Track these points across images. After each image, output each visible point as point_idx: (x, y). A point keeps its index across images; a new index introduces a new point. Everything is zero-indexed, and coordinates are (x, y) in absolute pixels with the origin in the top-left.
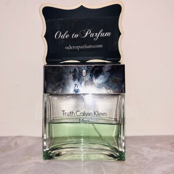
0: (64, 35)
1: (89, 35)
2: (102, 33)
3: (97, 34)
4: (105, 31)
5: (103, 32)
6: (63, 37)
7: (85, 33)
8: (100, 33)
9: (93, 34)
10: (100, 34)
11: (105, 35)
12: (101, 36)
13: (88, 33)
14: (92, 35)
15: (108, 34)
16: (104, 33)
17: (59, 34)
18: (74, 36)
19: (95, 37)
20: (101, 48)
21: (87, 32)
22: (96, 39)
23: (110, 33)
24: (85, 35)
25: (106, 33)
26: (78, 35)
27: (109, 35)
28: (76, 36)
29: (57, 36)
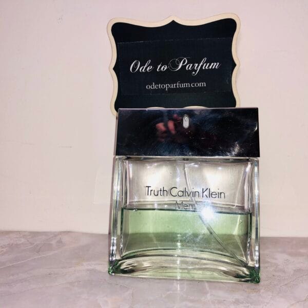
0: (145, 67)
1: (184, 67)
2: (205, 64)
3: (197, 65)
4: (209, 61)
5: (207, 62)
6: (143, 70)
7: (179, 63)
8: (201, 64)
9: (191, 65)
10: (202, 66)
11: (210, 67)
12: (203, 68)
13: (183, 64)
14: (189, 67)
15: (215, 65)
16: (208, 64)
17: (136, 65)
18: (161, 67)
19: (193, 70)
20: (204, 87)
21: (180, 62)
22: (195, 73)
23: (218, 63)
24: (178, 66)
25: (212, 64)
26: (167, 67)
27: (216, 67)
28: (164, 69)
29: (134, 69)
